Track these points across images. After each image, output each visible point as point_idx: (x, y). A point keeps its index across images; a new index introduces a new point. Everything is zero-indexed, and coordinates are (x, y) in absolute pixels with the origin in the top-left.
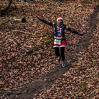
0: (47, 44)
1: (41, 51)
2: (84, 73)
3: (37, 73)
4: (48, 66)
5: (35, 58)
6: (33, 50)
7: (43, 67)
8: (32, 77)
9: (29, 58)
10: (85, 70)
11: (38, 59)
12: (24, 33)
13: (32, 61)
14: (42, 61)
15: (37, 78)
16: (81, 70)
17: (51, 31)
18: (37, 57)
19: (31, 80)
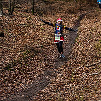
0: (26, 59)
1: (19, 66)
2: (63, 89)
3: (14, 89)
4: (25, 82)
5: (13, 73)
6: (11, 65)
7: (21, 82)
8: (9, 93)
9: (7, 73)
10: (63, 86)
11: (16, 75)
12: (2, 48)
13: (10, 76)
14: (20, 76)
15: (15, 94)
16: (59, 86)
17: (29, 46)
18: (15, 72)
19: (9, 96)
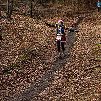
0: (23, 62)
2: (60, 93)
4: (23, 85)
5: (11, 77)
6: (8, 68)
7: (19, 86)
8: (7, 96)
9: (4, 76)
10: (61, 89)
11: (14, 78)
13: (7, 79)
14: (18, 80)
15: (12, 98)
16: (57, 89)
17: (27, 50)
18: (13, 75)
19: (6, 99)
